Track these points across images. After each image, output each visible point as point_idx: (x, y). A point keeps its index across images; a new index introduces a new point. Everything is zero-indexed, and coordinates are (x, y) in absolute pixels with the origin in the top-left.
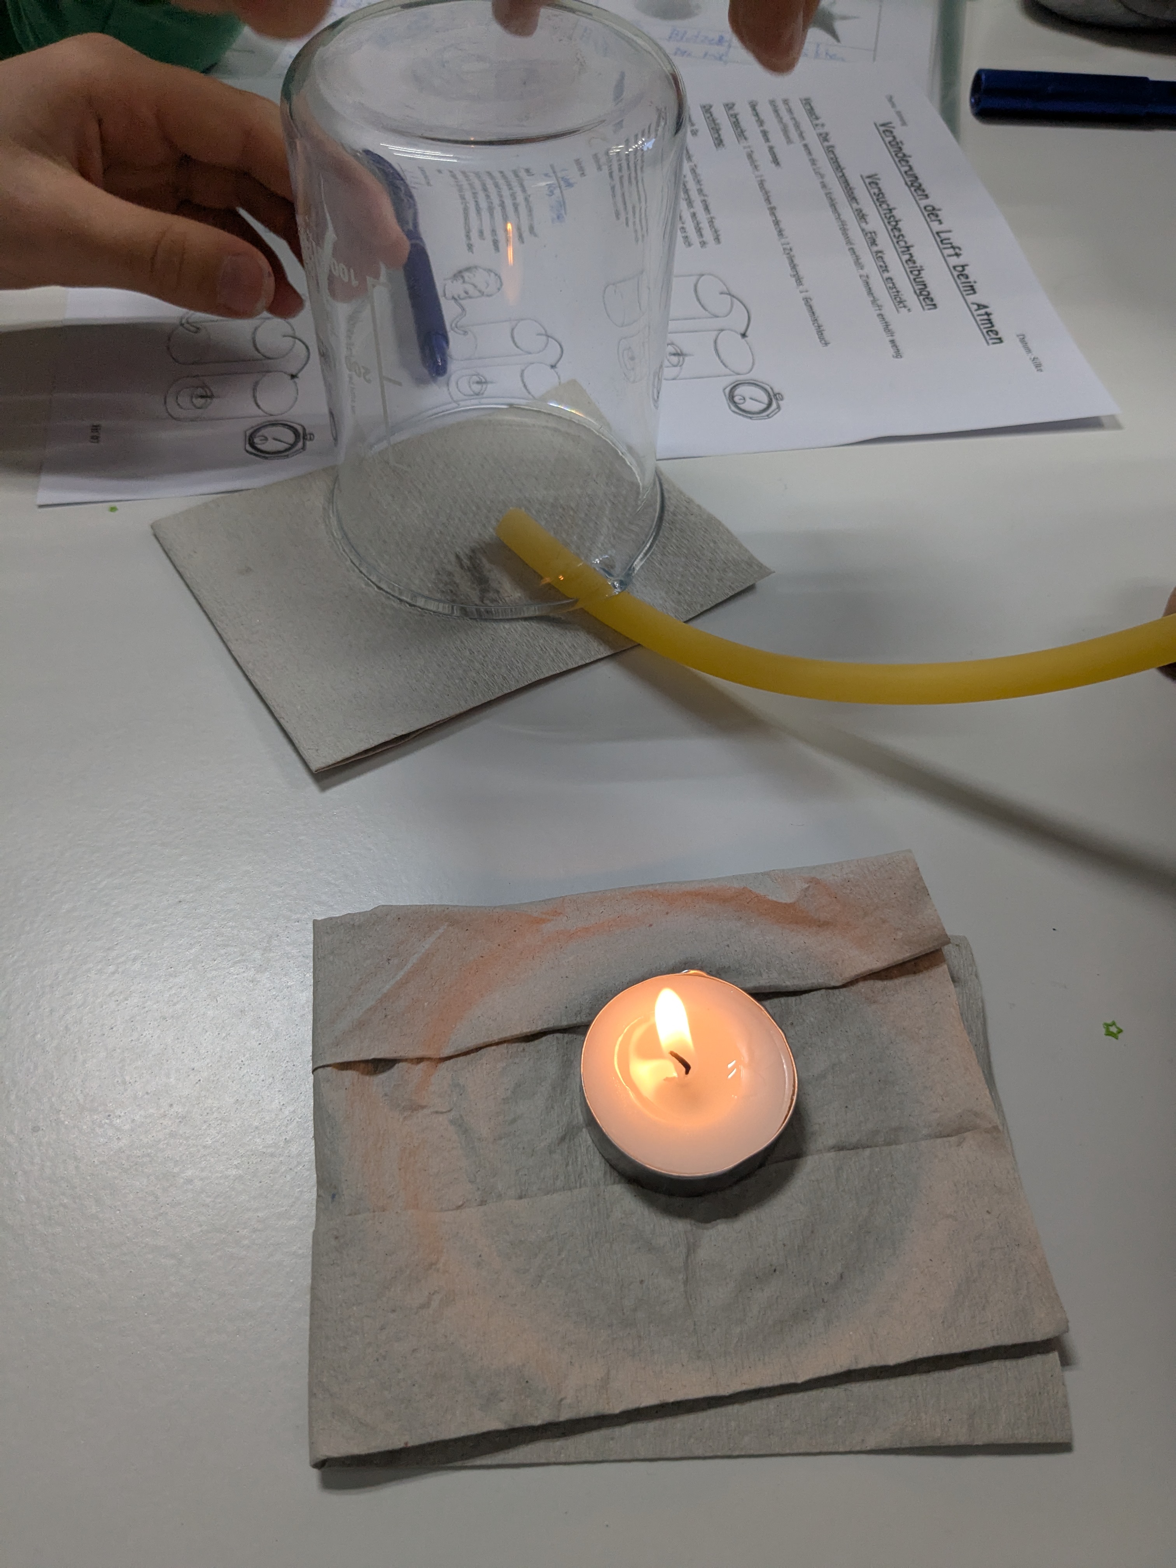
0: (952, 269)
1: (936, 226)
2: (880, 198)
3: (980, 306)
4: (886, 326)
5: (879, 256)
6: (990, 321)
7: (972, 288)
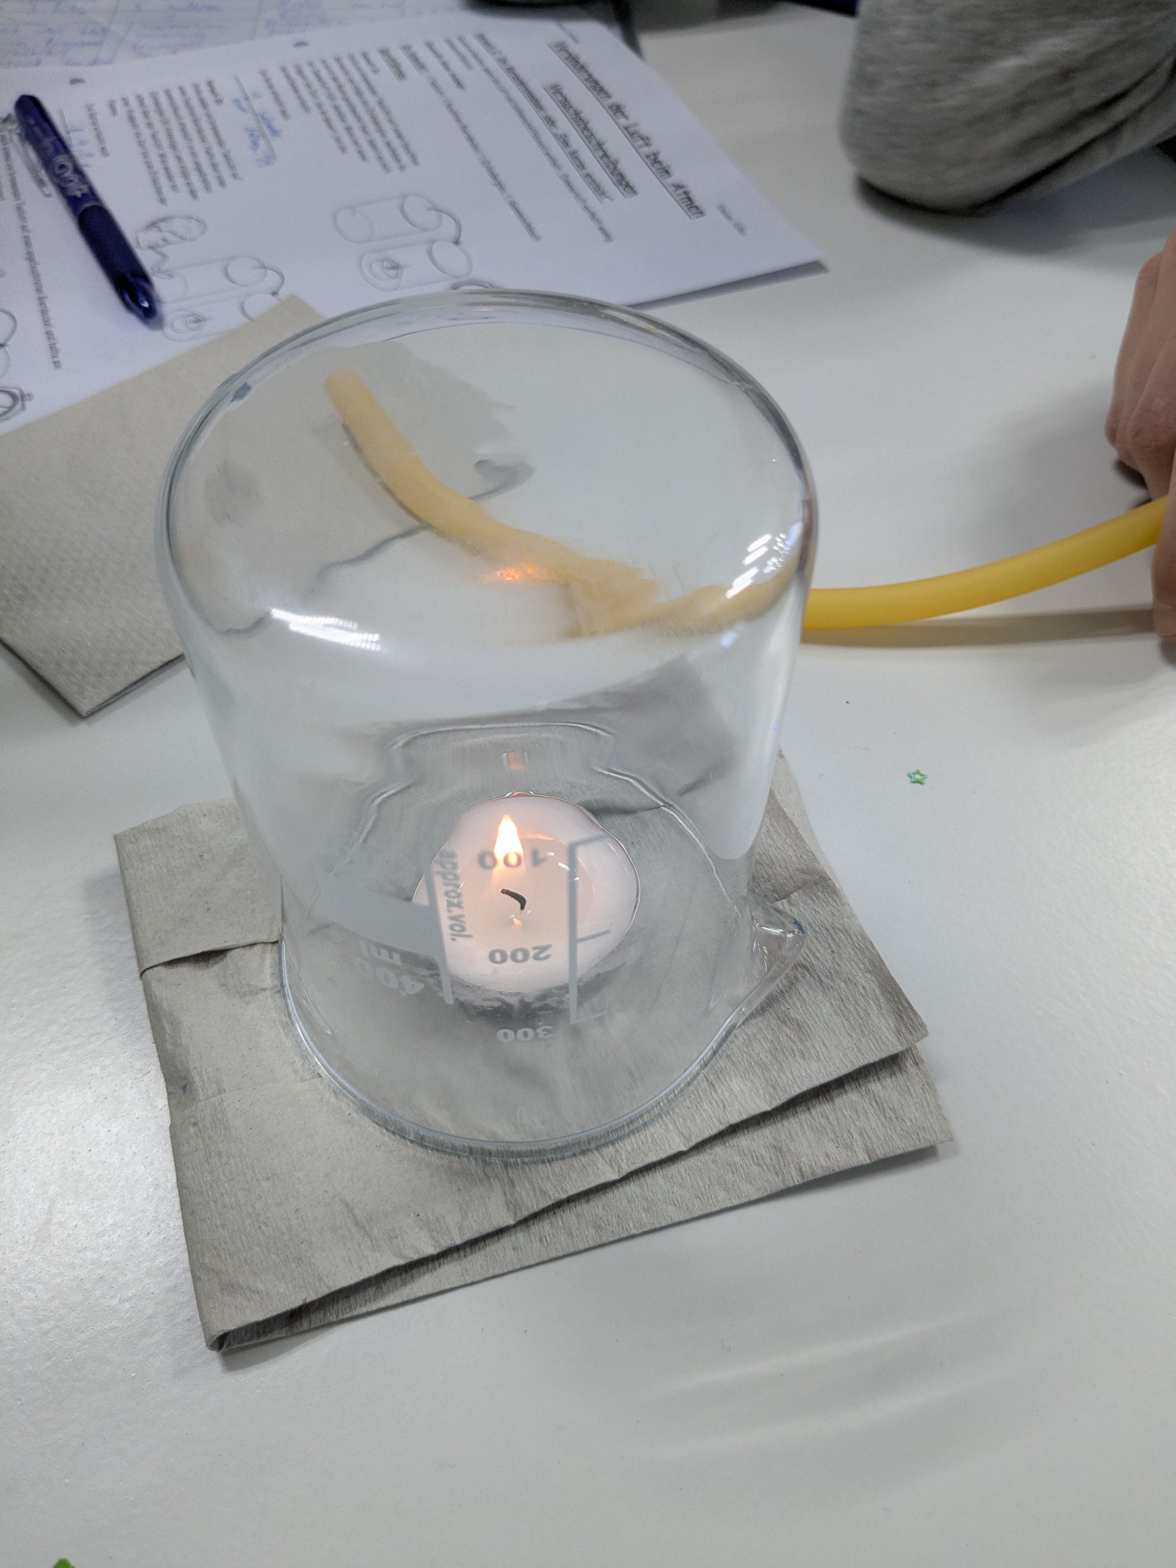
0: (644, 158)
1: (622, 121)
2: (565, 103)
3: (678, 187)
4: (593, 216)
5: (574, 156)
6: (689, 199)
7: (667, 172)
